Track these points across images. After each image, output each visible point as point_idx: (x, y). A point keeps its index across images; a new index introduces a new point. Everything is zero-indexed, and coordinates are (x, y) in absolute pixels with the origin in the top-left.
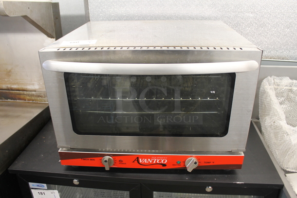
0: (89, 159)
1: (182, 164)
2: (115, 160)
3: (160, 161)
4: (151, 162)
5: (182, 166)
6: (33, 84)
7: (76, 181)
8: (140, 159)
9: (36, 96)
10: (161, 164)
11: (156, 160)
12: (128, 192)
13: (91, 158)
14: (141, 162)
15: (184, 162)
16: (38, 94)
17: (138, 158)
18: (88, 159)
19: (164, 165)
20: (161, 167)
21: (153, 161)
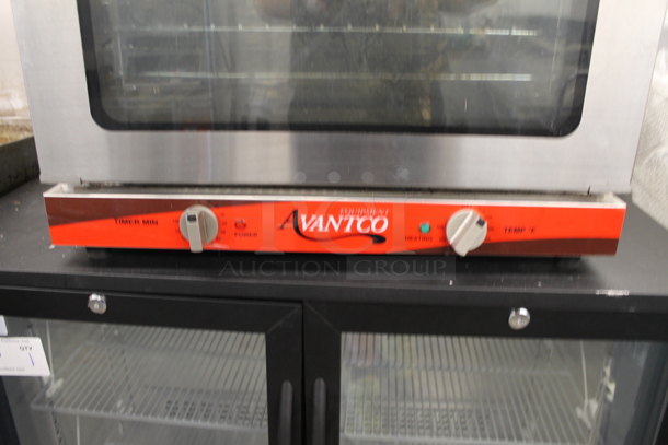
0: (141, 218)
1: (436, 236)
2: (222, 224)
3: (366, 224)
4: (336, 227)
5: (435, 243)
6: (8, 96)
7: (97, 301)
8: (304, 218)
9: (14, 130)
10: (371, 235)
11: (355, 222)
12: (262, 337)
13: (146, 217)
14: (305, 227)
15: (444, 228)
16: (20, 124)
17: (295, 213)
18: (137, 222)
19: (379, 239)
20: (369, 247)
21: (344, 224)
